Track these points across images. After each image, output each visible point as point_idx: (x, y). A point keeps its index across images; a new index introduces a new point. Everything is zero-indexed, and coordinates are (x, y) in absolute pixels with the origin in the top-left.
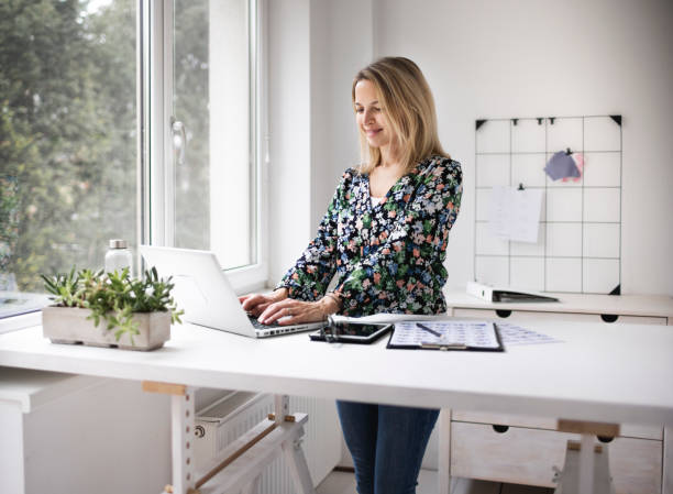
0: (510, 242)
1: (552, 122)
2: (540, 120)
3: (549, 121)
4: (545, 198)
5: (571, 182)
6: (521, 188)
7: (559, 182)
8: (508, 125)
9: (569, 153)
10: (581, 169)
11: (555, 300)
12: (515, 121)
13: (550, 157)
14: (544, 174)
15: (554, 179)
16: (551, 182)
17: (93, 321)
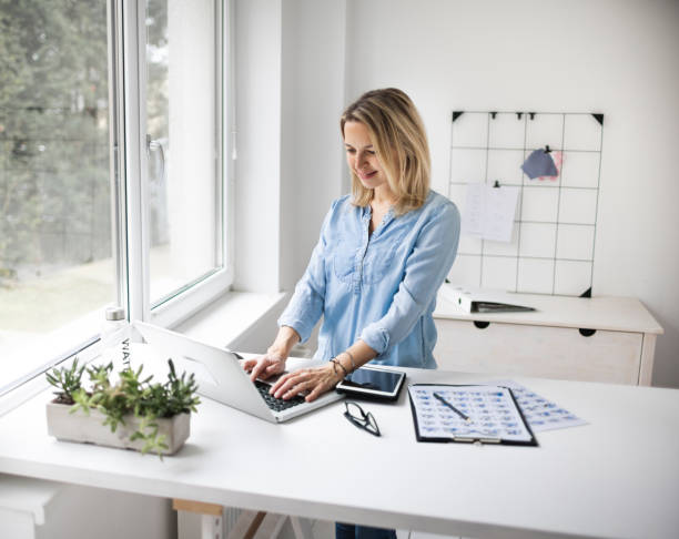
0: (483, 241)
1: (532, 118)
2: (520, 115)
3: (529, 116)
4: (521, 195)
5: (547, 181)
6: (497, 185)
7: (536, 181)
8: (487, 117)
9: (548, 150)
10: (558, 168)
11: (532, 310)
12: (494, 114)
13: (529, 153)
14: (521, 171)
15: (531, 177)
16: (527, 180)
17: (109, 427)
